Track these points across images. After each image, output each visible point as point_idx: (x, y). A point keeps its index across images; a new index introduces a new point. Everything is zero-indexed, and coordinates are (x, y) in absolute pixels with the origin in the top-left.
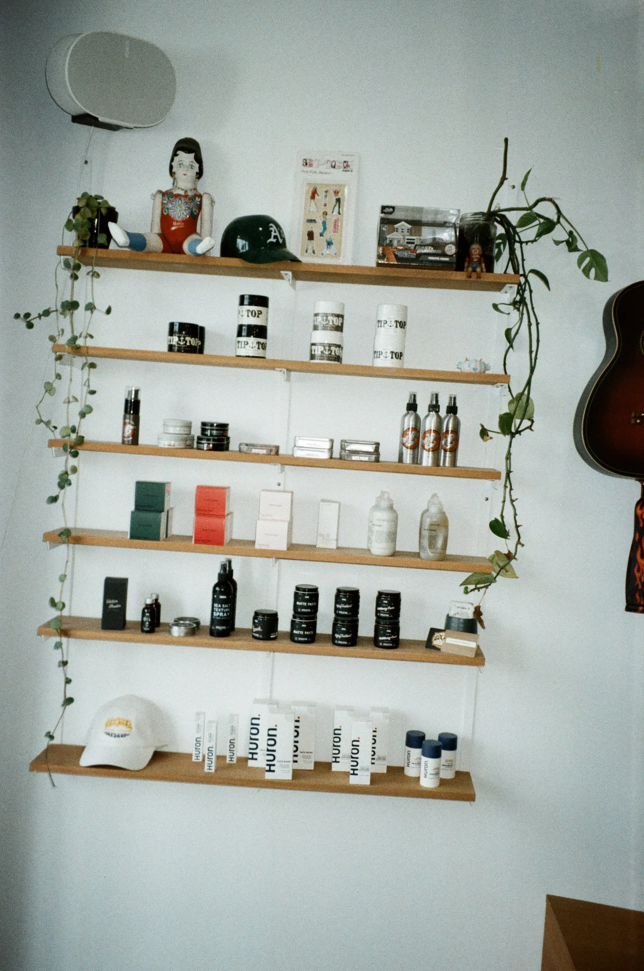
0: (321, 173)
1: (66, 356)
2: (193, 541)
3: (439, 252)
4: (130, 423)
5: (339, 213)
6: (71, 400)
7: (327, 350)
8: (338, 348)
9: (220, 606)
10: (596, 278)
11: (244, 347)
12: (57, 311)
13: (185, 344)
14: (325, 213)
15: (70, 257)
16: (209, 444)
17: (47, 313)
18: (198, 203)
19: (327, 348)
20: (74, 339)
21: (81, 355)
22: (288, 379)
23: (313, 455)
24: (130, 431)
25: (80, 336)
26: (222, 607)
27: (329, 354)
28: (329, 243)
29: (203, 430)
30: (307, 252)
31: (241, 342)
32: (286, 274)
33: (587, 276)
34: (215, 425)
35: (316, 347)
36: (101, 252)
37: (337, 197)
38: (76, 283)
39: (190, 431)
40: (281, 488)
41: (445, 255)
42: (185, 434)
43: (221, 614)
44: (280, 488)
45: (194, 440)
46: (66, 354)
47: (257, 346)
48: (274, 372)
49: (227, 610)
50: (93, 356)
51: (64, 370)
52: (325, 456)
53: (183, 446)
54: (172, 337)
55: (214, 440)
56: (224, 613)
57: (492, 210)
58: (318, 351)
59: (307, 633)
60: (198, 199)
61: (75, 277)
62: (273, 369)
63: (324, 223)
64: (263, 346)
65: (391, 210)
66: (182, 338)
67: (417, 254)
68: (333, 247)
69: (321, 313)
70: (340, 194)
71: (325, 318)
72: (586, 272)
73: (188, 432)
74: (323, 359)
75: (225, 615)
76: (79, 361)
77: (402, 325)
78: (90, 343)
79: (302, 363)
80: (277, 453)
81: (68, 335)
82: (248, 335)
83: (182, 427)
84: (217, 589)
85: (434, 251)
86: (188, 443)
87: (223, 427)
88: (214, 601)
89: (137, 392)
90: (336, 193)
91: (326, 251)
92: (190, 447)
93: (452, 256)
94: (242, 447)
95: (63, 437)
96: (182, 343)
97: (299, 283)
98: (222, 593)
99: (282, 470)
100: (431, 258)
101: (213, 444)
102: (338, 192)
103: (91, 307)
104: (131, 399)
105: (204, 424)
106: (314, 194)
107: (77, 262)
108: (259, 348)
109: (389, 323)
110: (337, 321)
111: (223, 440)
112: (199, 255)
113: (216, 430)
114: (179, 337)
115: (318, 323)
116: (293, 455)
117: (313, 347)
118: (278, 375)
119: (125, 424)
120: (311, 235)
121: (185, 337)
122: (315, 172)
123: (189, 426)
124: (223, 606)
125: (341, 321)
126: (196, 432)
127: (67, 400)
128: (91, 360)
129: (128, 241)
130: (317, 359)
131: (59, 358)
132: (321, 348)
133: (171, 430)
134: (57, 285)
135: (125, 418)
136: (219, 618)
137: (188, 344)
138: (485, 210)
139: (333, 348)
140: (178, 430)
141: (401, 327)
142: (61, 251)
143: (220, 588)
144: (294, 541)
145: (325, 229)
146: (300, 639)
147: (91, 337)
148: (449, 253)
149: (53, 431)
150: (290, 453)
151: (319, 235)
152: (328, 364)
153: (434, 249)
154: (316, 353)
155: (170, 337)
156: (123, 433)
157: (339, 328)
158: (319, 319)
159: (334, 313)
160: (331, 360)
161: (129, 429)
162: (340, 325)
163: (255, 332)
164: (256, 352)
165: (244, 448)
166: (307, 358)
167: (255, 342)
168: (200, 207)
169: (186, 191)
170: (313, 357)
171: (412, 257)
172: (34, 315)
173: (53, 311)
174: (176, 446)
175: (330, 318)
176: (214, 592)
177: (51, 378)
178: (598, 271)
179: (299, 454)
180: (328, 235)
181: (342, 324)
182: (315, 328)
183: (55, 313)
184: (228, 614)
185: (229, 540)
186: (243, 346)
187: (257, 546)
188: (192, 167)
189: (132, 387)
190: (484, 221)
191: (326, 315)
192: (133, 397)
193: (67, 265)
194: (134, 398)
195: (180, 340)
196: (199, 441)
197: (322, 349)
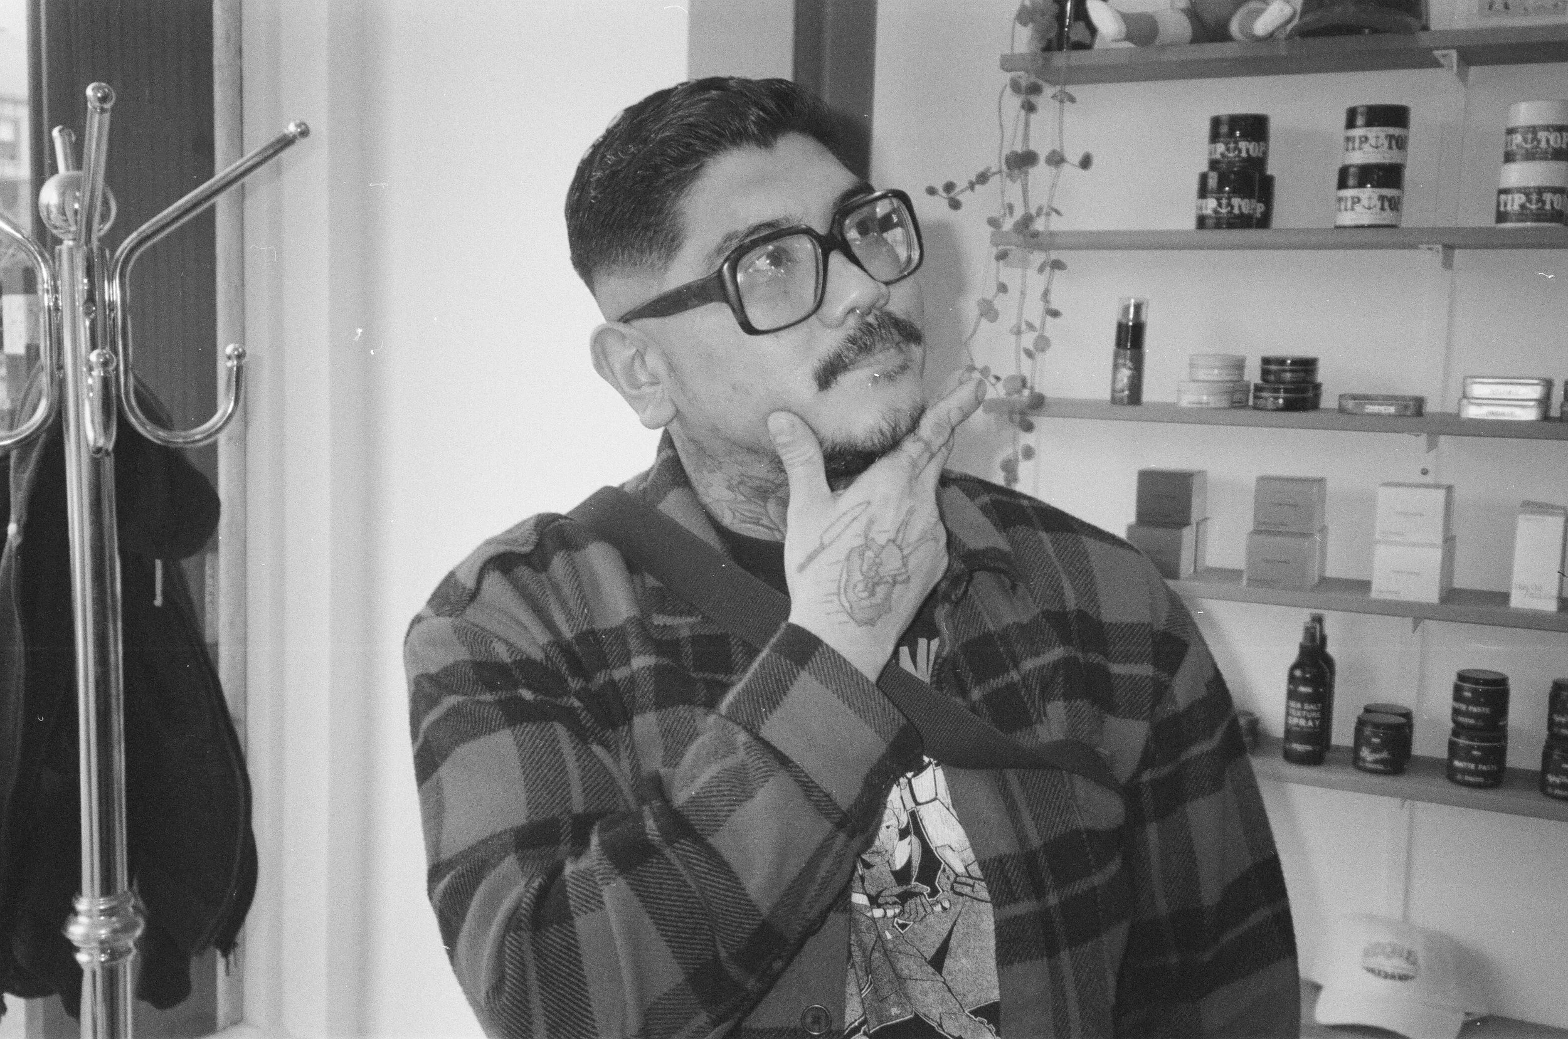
1: (1015, 253)
2: (1245, 582)
4: (1124, 365)
6: (1024, 327)
7: (1534, 201)
8: (1558, 195)
9: (1299, 705)
11: (1352, 209)
12: (1000, 172)
13: (1230, 212)
15: (1022, 73)
16: (1277, 398)
17: (983, 178)
19: (1534, 197)
20: (1027, 220)
21: (1041, 247)
22: (1448, 263)
23: (1503, 414)
24: (1126, 380)
25: (1039, 214)
26: (1302, 709)
27: (1538, 209)
29: (1265, 373)
31: (1346, 198)
32: (1444, 56)
34: (1289, 362)
35: (1510, 197)
36: (1077, 58)
38: (1033, 117)
39: (1241, 375)
40: (1428, 479)
42: (1230, 381)
43: (1302, 722)
44: (1425, 480)
45: (1248, 391)
46: (1013, 247)
47: (1379, 204)
48: (1417, 251)
49: (1314, 714)
50: (1059, 248)
51: (1010, 275)
52: (1530, 414)
53: (1225, 404)
54: (1205, 201)
55: (1286, 391)
56: (1307, 719)
58: (1512, 205)
59: (1484, 768)
61: (1030, 108)
62: (1413, 246)
64: (1394, 205)
66: (1224, 201)
69: (1522, 127)
71: (1530, 136)
73: (1235, 378)
74: (1525, 221)
75: (1310, 723)
76: (1038, 258)
78: (1057, 224)
79: (1480, 230)
80: (1419, 413)
81: (1019, 213)
82: (1361, 184)
83: (1226, 367)
84: (1298, 673)
86: (1237, 397)
87: (1306, 366)
88: (1292, 695)
89: (1138, 307)
92: (1238, 404)
94: (1344, 403)
95: (1008, 394)
96: (1224, 211)
97: (1473, 70)
98: (1305, 681)
99: (1432, 445)
101: (1285, 399)
103: (1057, 160)
104: (1128, 320)
105: (1266, 361)
107: (1033, 79)
108: (1382, 209)
110: (1558, 140)
111: (1304, 390)
112: (1259, 40)
113: (1291, 371)
114: (1218, 200)
115: (1514, 148)
116: (1458, 415)
117: (1503, 197)
118: (1428, 258)
119: (1116, 367)
121: (1229, 199)
123: (1239, 365)
124: (1306, 706)
126: (1253, 375)
127: (1015, 330)
128: (1054, 255)
129: (1124, 29)
130: (1511, 221)
131: (1002, 256)
132: (1520, 199)
133: (1202, 374)
134: (1001, 126)
135: (1117, 356)
136: (1298, 729)
137: (1236, 211)
139: (1548, 197)
140: (1215, 374)
142: (1007, 64)
143: (1304, 672)
144: (1457, 584)
146: (1468, 778)
147: (1058, 212)
149: (993, 385)
150: (1451, 409)
152: (1537, 229)
154: (1509, 208)
155: (1200, 201)
156: (1114, 382)
157: (1563, 154)
158: (1518, 138)
159: (1551, 122)
160: (1544, 221)
161: (1125, 374)
162: (1564, 146)
163: (1375, 177)
164: (1378, 217)
165: (1350, 404)
166: (1489, 221)
167: (1375, 197)
170: (1501, 217)
172: (961, 184)
173: (995, 173)
174: (1212, 405)
175: (1542, 135)
176: (1292, 679)
177: (990, 292)
179: (1473, 412)
182: (1509, 158)
183: (998, 176)
184: (1317, 723)
185: (1316, 579)
186: (1349, 206)
187: (1374, 595)
189: (1129, 299)
191: (1534, 130)
192: (1131, 316)
193: (1016, 87)
194: (1134, 318)
195: (1220, 205)
196: (1258, 394)
197: (1523, 198)
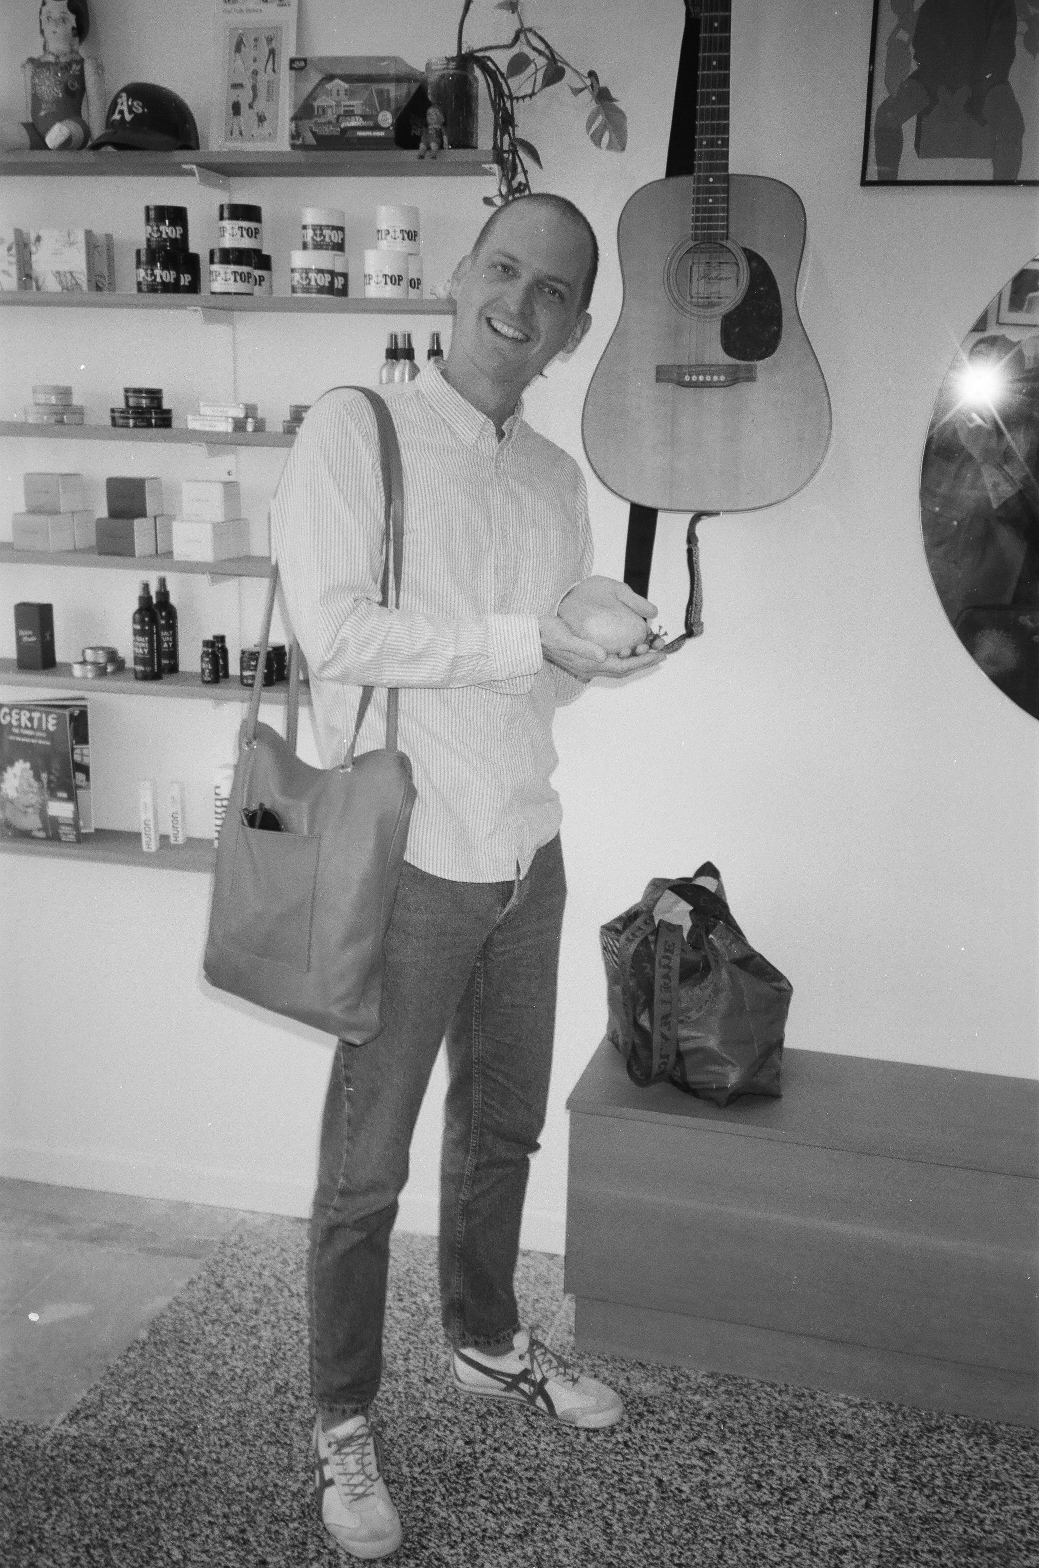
0: (249, 11)
3: (371, 123)
5: (274, 70)
10: (610, 147)
14: (255, 73)
18: (77, 73)
28: (261, 119)
30: (231, 133)
32: (191, 170)
33: (598, 143)
37: (270, 47)
41: (377, 127)
57: (463, 52)
60: (75, 67)
63: (254, 88)
65: (303, 64)
67: (342, 130)
68: (266, 124)
69: (314, 225)
70: (273, 42)
71: (318, 232)
72: (596, 139)
74: (311, 293)
77: (412, 235)
85: (365, 123)
90: (269, 40)
91: (256, 131)
93: (388, 128)
100: (360, 134)
102: (271, 39)
106: (239, 47)
109: (392, 234)
110: (336, 237)
115: (307, 239)
120: (236, 109)
122: (241, 11)
125: (341, 237)
138: (455, 54)
141: (411, 240)
145: (255, 96)
148: (384, 125)
151: (247, 106)
153: (364, 120)
157: (339, 247)
162: (340, 241)
168: (81, 78)
169: (57, 57)
171: (335, 133)
175: (326, 232)
178: (614, 138)
180: (261, 105)
181: (343, 240)
182: (303, 246)
188: (64, 20)
190: (456, 69)
191: (321, 228)
